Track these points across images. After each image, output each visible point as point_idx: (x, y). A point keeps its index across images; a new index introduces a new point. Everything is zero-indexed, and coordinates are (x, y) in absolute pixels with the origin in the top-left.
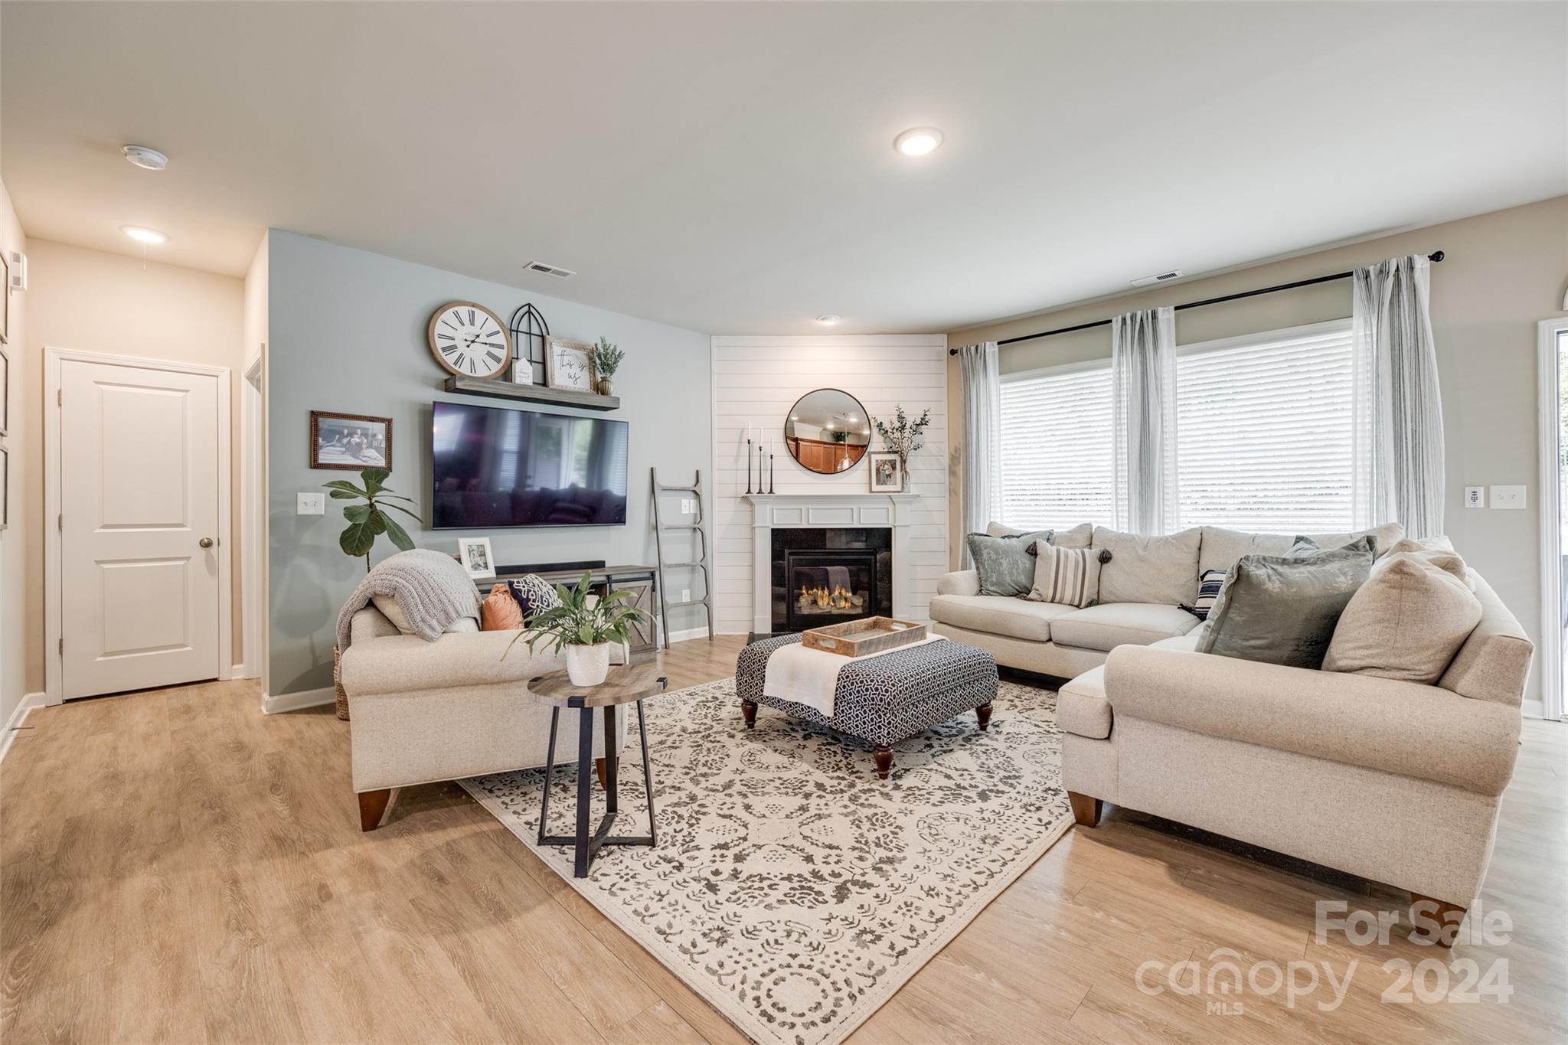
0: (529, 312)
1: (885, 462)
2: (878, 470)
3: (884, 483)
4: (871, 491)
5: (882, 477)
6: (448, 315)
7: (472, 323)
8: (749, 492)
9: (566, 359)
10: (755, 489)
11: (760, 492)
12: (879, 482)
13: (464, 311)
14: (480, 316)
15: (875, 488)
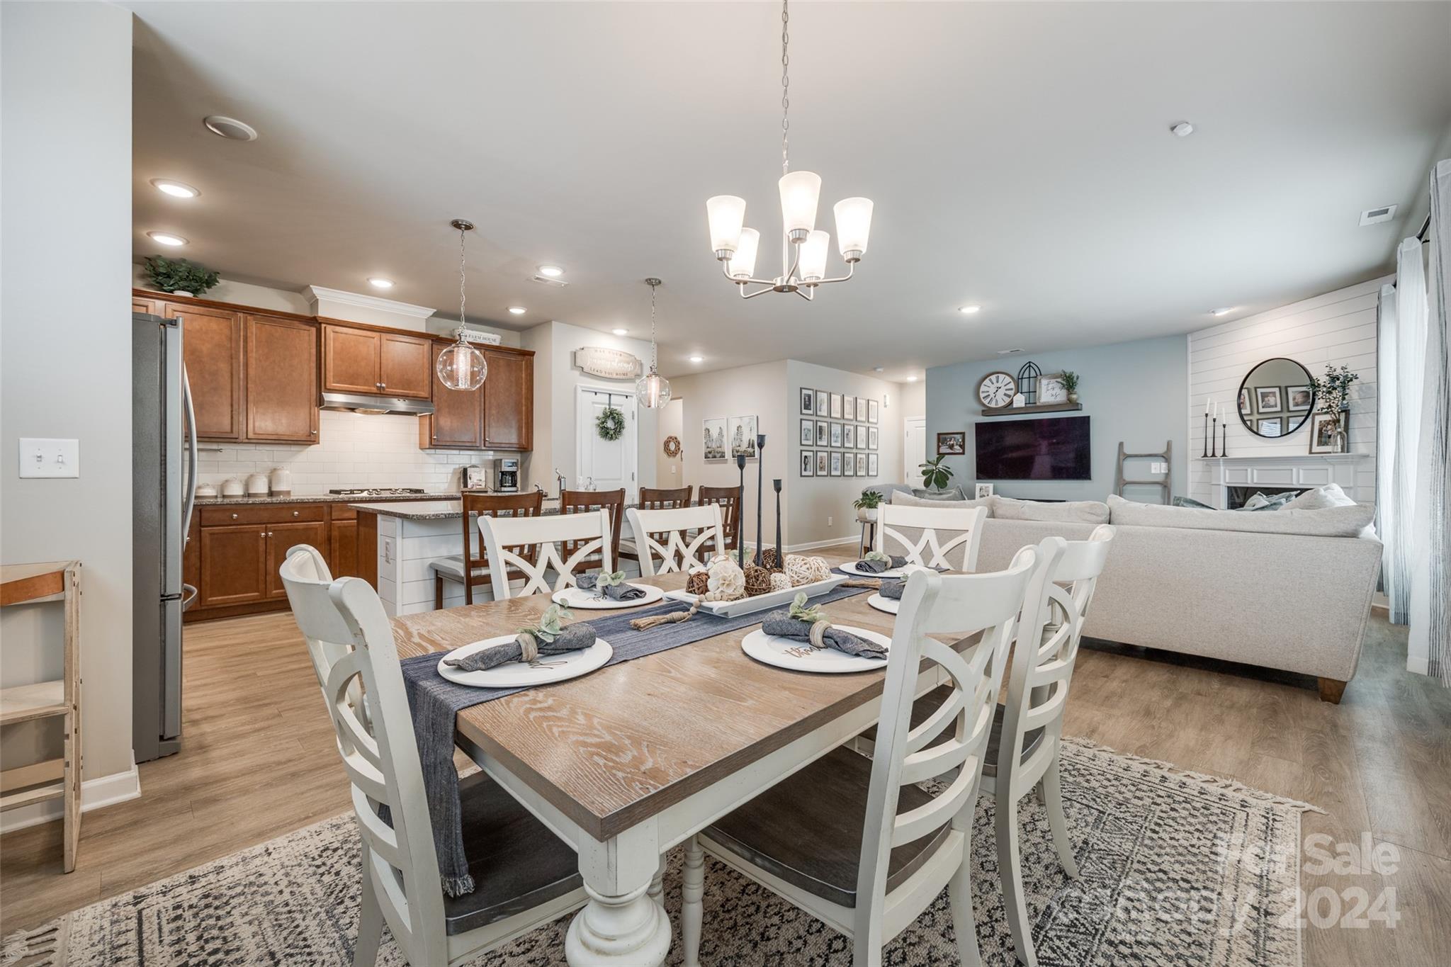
0: (1030, 366)
1: (1328, 423)
2: (1320, 431)
3: (1326, 444)
4: (1311, 452)
5: (1324, 438)
6: (987, 382)
7: (997, 382)
8: (1205, 455)
9: (1051, 386)
10: (1210, 453)
11: (1214, 455)
12: (1320, 443)
13: (993, 378)
14: (1001, 376)
15: (1316, 449)
